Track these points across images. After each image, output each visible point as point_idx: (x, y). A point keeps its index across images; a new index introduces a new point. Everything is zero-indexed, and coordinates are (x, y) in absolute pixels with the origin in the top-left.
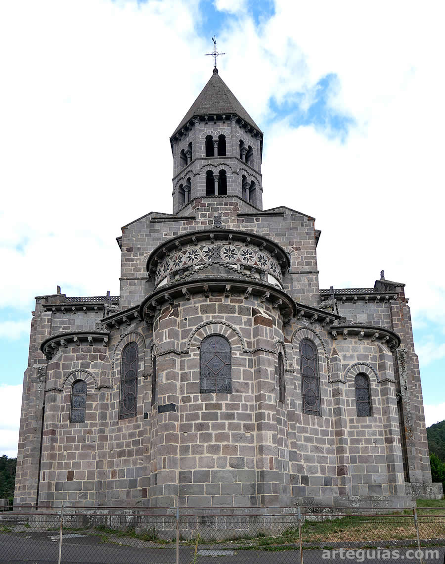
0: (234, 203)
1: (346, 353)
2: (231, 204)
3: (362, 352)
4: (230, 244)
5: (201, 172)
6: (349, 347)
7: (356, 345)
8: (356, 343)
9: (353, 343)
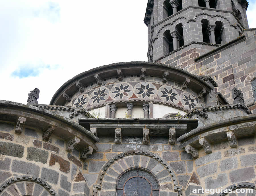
0: (192, 50)
1: (212, 176)
2: (188, 53)
3: (240, 167)
4: (100, 85)
5: (158, 36)
6: (215, 164)
7: (227, 158)
8: (227, 154)
9: (223, 155)
